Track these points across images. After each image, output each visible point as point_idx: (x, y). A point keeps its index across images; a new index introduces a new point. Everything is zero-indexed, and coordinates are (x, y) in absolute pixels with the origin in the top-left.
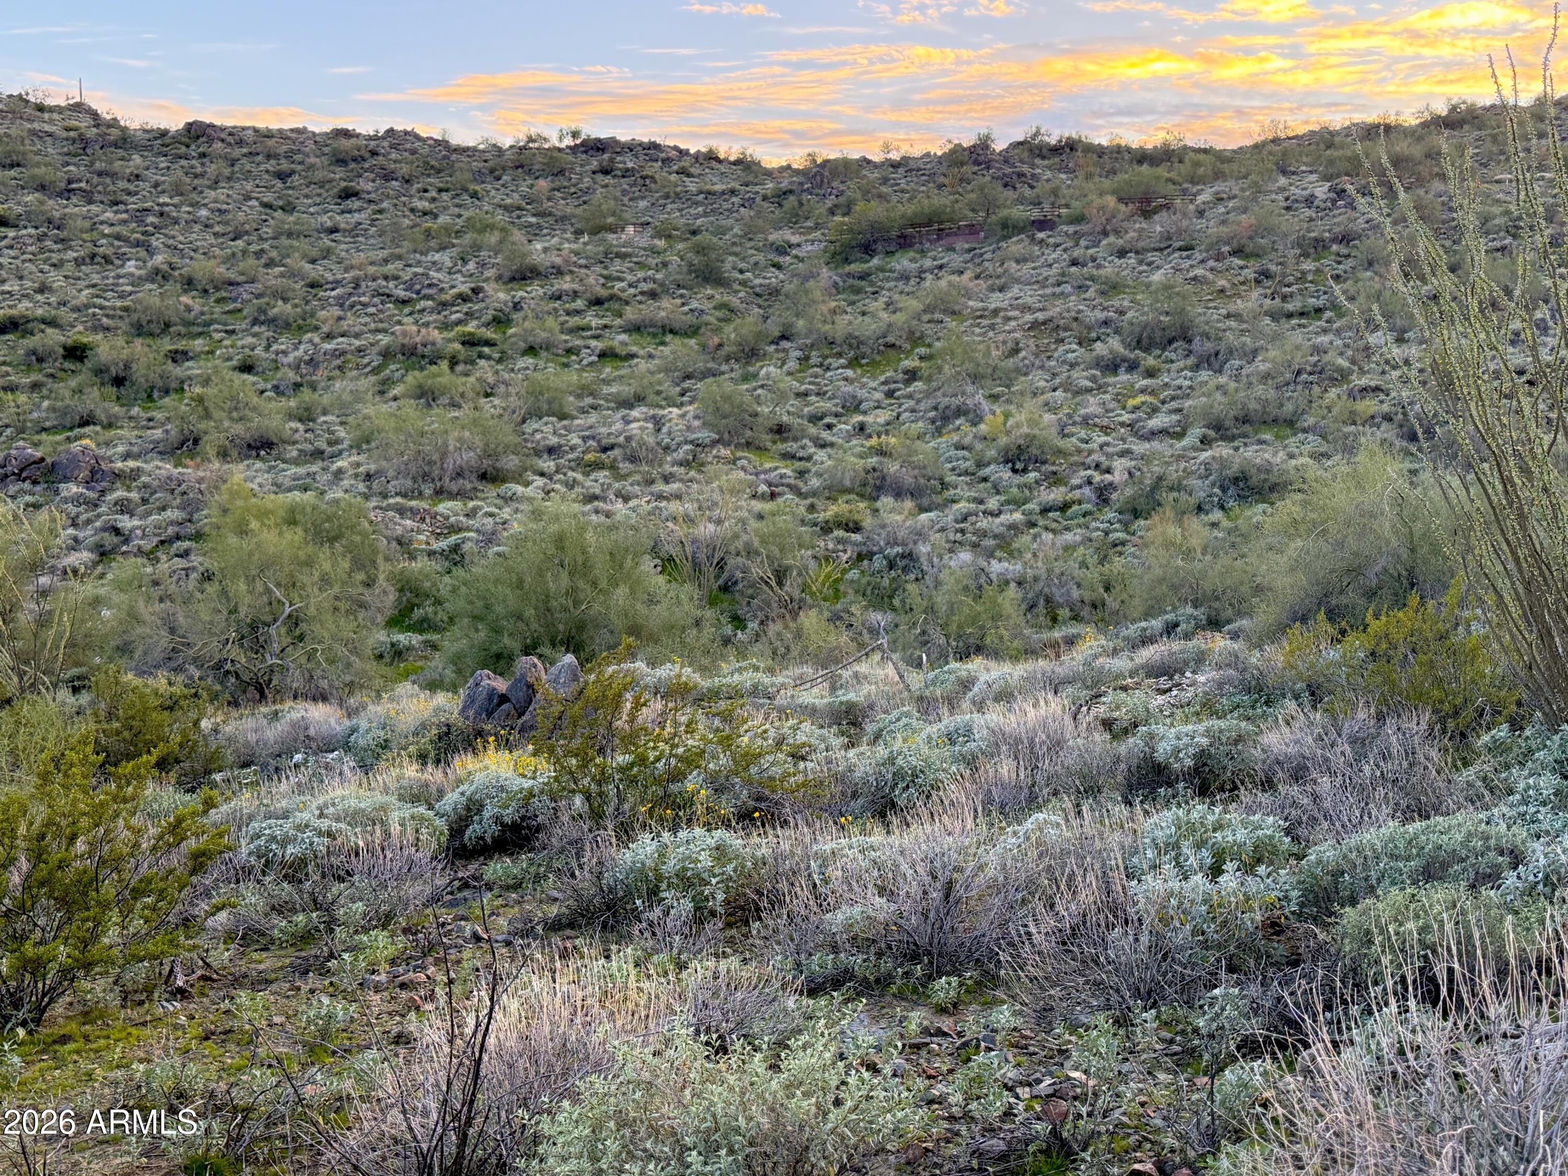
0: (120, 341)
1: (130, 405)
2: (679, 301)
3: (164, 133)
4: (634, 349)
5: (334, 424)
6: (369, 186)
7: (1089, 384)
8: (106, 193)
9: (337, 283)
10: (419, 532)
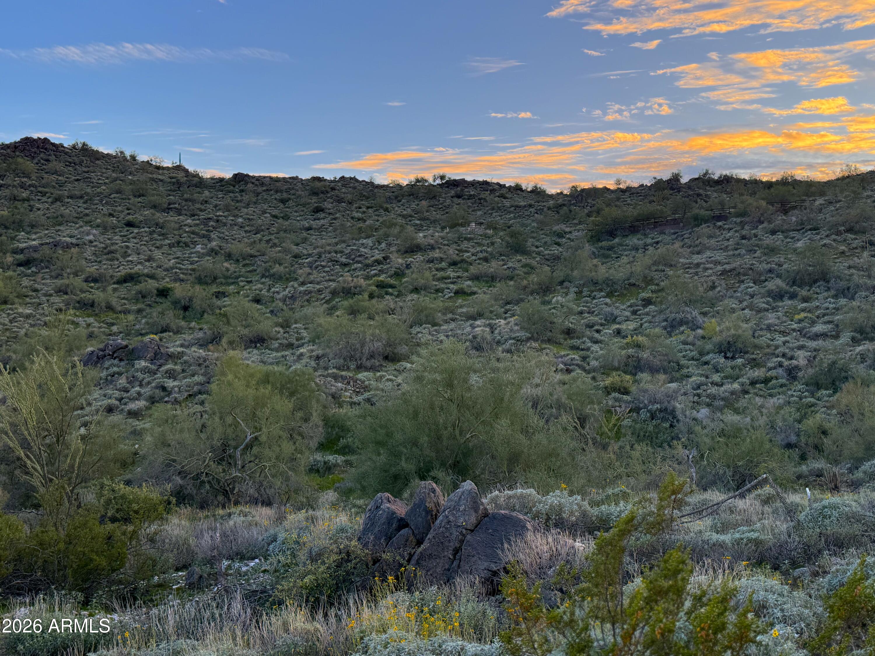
0: (188, 286)
1: (190, 322)
2: (501, 263)
3: (221, 180)
4: (475, 289)
5: (300, 328)
6: (330, 206)
7: (766, 306)
8: (188, 210)
9: (309, 255)
10: (346, 390)
